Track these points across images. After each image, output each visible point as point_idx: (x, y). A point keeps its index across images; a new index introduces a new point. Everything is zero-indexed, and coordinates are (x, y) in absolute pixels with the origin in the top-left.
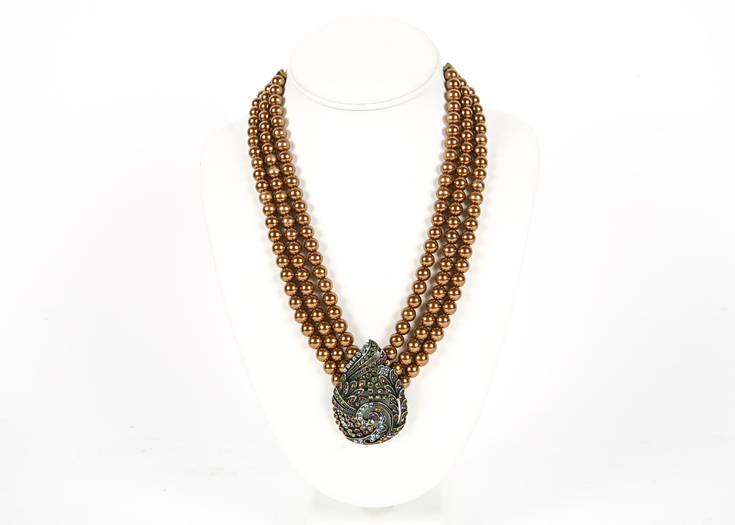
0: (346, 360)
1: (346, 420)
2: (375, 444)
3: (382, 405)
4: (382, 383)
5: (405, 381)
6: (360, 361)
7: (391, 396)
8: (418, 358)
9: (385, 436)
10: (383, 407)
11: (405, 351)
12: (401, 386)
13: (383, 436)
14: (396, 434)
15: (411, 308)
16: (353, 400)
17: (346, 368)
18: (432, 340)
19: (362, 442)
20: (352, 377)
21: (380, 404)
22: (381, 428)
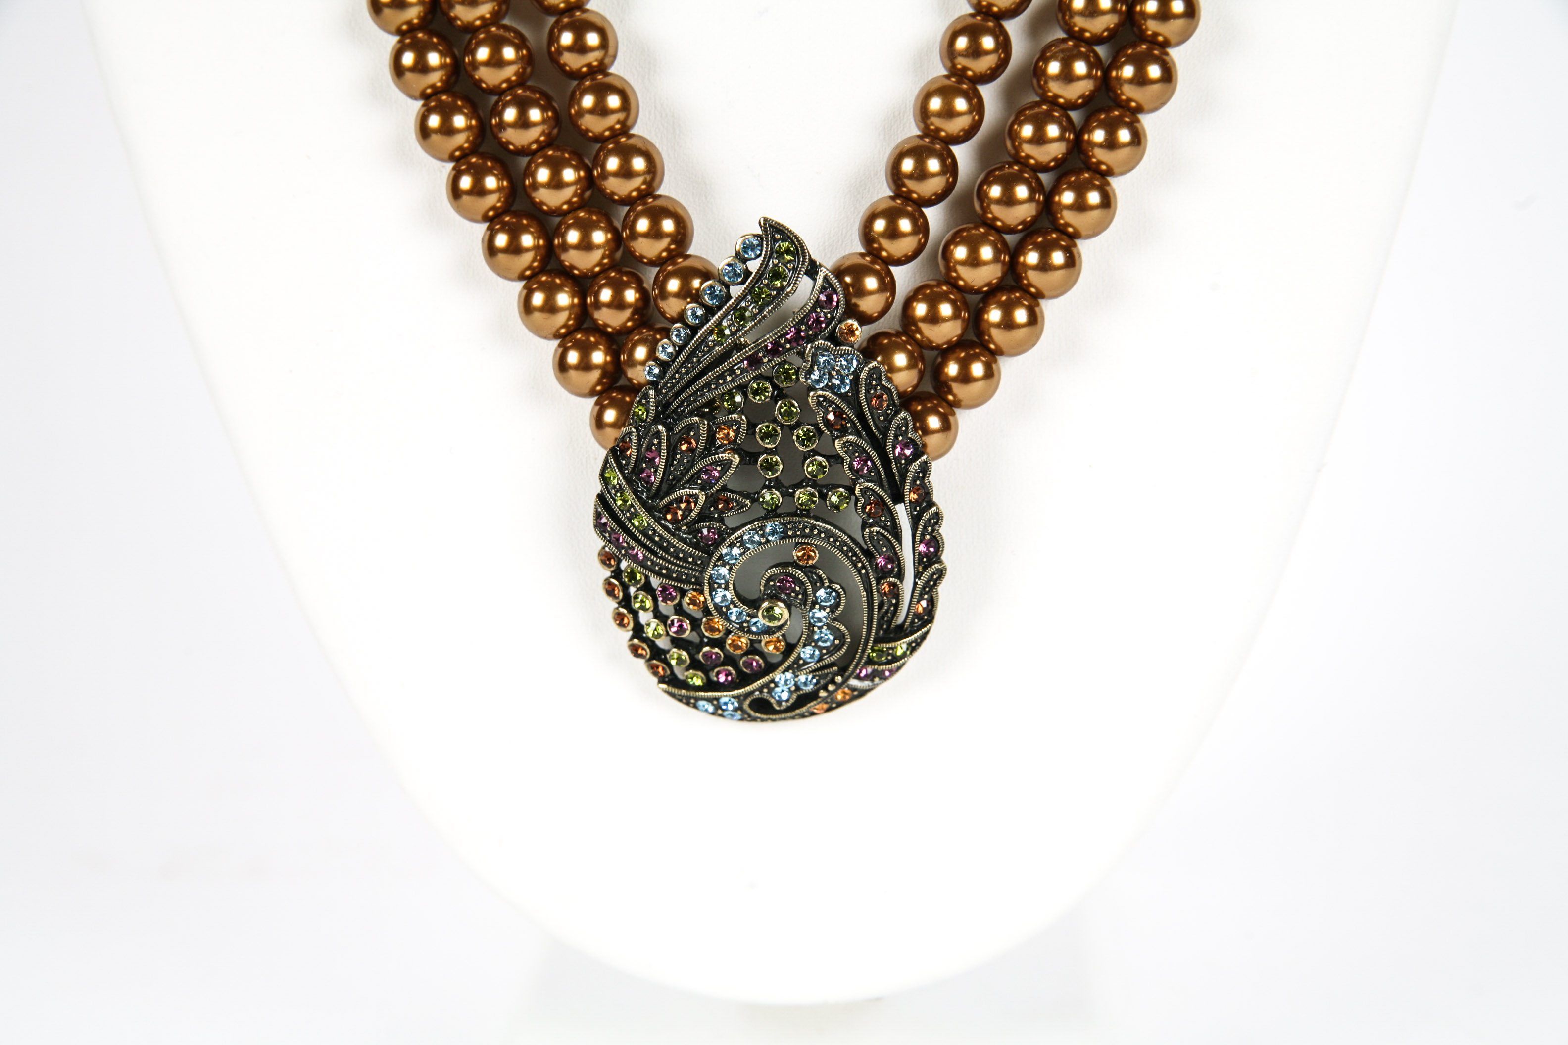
0: (659, 325)
1: (662, 605)
2: (793, 718)
3: (827, 532)
4: (822, 427)
5: (934, 422)
6: (719, 323)
7: (867, 489)
8: (994, 315)
9: (839, 679)
10: (828, 542)
11: (933, 283)
12: (913, 441)
13: (833, 682)
14: (891, 671)
15: (960, 82)
16: (691, 511)
17: (656, 360)
18: (1062, 230)
19: (735, 710)
20: (682, 402)
21: (814, 527)
22: (820, 644)
